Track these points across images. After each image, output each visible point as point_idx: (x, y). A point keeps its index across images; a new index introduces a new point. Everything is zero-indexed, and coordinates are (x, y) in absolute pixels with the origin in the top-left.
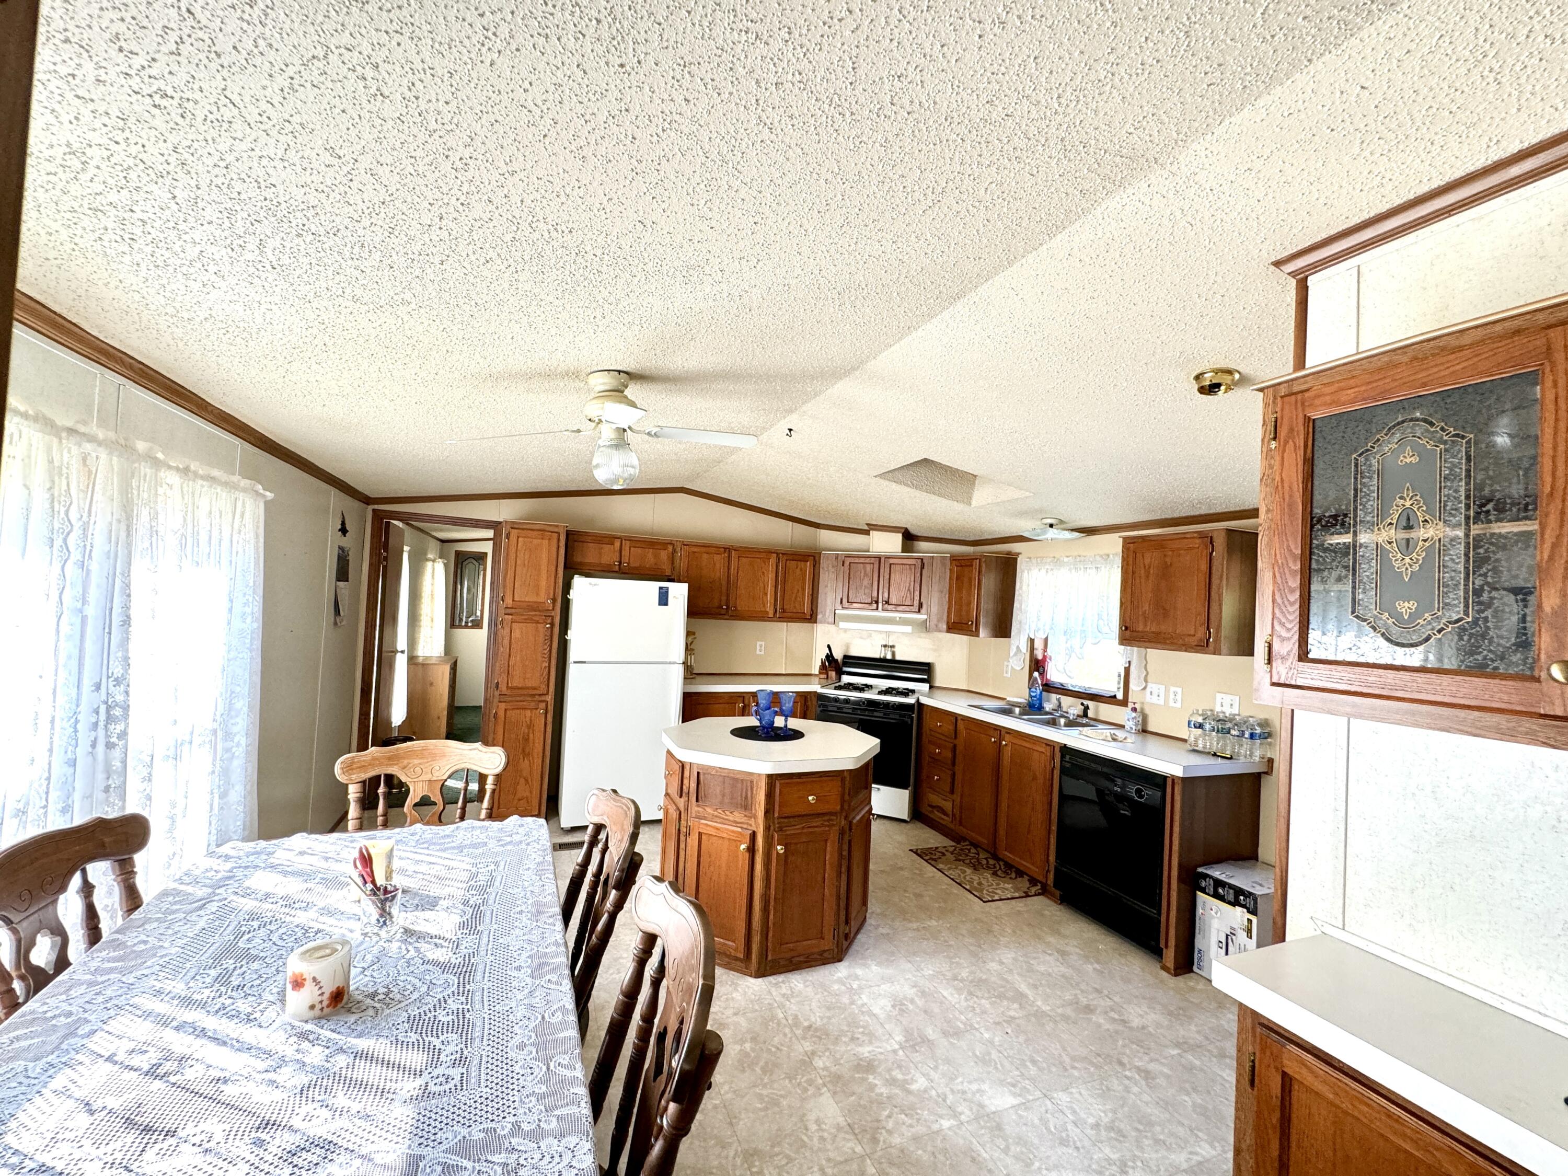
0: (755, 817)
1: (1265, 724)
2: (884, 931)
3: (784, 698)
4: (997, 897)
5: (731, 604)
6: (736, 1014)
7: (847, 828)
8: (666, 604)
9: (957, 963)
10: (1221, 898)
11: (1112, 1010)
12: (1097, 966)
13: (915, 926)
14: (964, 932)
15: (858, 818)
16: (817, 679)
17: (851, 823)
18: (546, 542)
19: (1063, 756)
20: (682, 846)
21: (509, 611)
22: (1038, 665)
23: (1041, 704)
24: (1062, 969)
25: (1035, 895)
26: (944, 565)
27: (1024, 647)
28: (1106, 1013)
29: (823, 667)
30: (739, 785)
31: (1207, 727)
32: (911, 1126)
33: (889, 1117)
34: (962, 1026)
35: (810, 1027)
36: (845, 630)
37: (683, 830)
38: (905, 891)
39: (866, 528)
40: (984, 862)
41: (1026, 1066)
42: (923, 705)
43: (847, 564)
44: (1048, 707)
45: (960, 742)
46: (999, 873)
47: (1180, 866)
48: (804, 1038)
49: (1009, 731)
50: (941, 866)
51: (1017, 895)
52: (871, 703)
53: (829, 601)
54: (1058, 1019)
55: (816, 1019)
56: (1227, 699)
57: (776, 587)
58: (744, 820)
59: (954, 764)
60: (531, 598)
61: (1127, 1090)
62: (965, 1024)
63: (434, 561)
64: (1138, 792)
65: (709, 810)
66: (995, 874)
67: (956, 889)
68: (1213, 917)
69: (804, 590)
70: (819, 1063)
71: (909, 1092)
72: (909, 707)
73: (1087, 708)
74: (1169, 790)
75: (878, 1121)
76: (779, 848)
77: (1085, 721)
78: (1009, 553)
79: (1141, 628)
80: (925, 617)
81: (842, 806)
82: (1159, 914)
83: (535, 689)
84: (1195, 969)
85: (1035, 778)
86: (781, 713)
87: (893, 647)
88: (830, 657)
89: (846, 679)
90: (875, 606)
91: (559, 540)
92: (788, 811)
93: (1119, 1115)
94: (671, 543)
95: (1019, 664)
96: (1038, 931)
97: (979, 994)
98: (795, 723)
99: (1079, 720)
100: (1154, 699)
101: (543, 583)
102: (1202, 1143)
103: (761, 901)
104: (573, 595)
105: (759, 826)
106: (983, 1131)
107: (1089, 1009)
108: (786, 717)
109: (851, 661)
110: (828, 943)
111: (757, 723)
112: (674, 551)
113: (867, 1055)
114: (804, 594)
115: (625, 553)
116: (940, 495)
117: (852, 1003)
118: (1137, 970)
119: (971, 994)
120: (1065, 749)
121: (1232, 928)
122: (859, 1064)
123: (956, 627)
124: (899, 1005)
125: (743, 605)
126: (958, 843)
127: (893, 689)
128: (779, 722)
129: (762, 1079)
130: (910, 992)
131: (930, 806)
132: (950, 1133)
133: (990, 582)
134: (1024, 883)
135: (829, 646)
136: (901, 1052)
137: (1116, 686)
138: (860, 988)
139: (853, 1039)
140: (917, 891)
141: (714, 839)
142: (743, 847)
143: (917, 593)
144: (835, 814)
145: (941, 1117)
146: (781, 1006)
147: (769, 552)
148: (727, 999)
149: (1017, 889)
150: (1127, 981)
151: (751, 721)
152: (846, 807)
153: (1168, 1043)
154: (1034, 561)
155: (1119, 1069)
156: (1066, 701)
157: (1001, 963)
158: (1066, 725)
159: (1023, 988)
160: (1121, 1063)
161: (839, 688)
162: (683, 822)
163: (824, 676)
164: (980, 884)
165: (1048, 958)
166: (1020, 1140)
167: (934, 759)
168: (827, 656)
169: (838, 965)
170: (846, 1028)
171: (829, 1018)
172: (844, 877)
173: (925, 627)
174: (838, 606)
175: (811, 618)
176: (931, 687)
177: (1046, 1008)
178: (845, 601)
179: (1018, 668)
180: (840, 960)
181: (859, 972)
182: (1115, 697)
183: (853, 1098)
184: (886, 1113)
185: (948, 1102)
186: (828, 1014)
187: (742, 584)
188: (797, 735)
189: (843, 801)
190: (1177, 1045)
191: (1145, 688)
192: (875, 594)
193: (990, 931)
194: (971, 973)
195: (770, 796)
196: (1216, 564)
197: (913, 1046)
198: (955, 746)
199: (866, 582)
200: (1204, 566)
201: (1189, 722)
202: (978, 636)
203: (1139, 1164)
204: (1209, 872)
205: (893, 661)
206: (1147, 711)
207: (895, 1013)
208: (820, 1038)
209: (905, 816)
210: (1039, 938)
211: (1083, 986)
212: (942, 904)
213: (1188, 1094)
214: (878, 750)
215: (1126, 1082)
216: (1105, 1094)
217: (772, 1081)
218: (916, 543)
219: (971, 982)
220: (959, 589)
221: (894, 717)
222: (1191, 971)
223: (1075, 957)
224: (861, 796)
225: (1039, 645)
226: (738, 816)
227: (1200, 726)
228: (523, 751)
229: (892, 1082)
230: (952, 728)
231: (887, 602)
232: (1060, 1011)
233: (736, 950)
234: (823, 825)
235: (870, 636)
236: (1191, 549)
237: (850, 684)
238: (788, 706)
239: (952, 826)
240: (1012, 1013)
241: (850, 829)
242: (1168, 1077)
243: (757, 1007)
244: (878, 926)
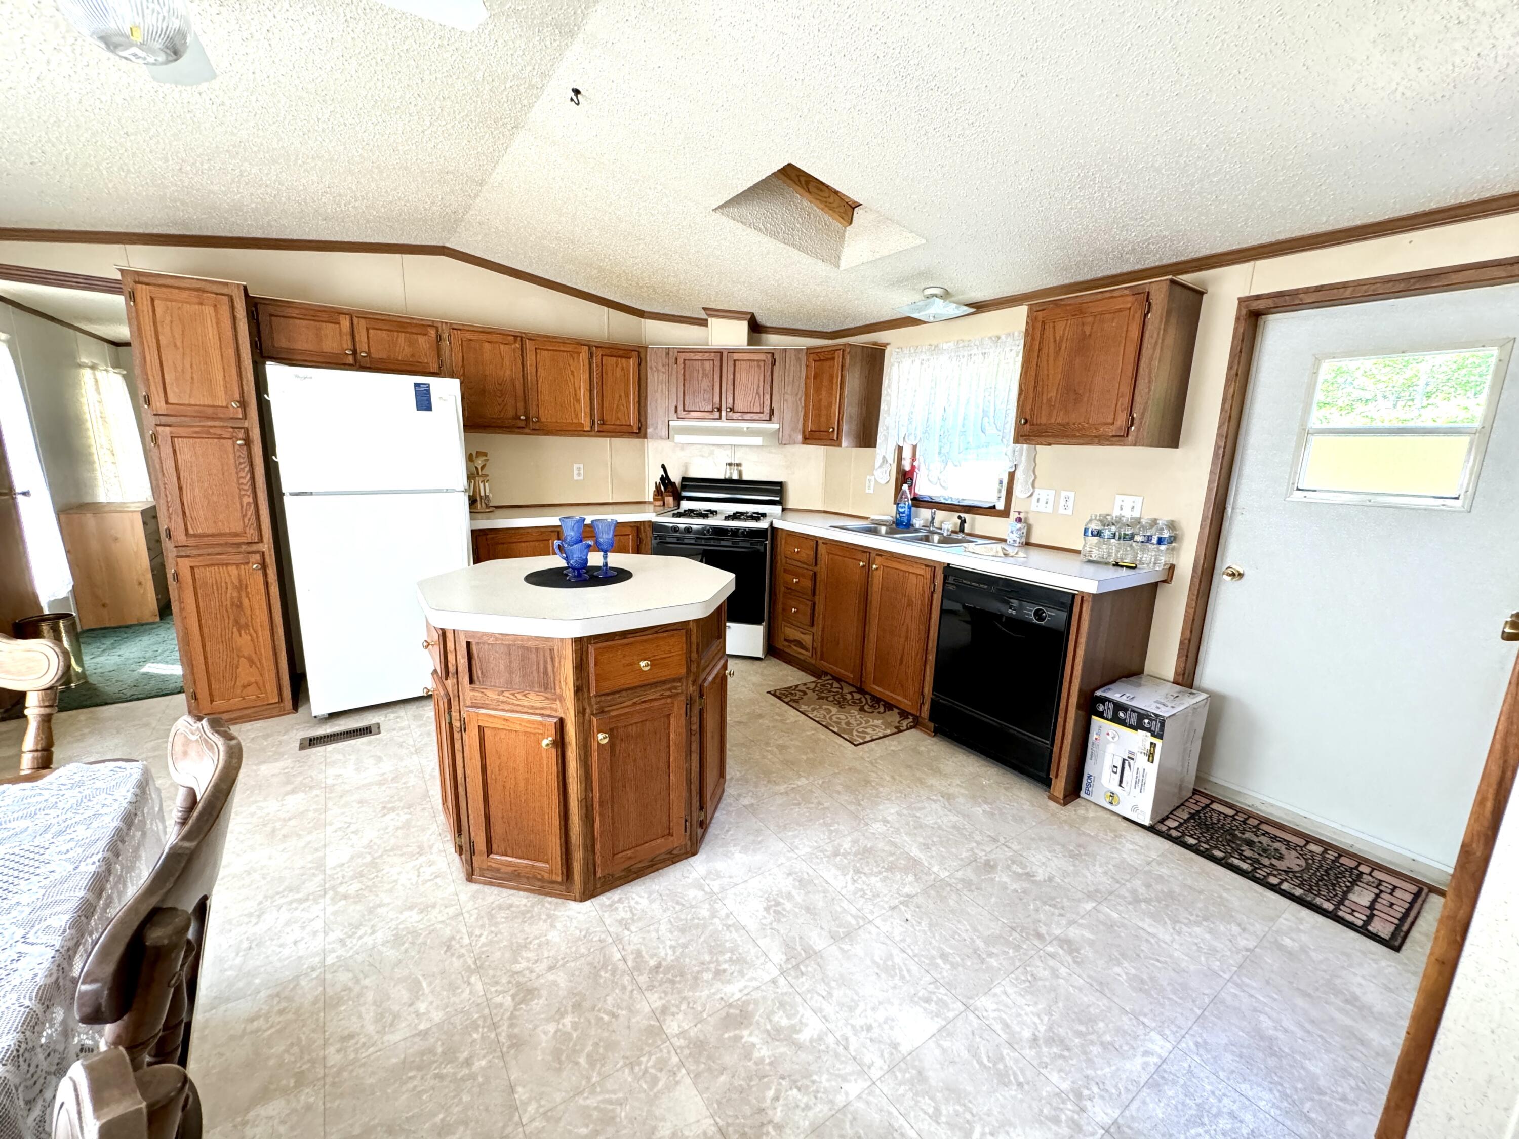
0: (561, 698)
1: (1172, 525)
2: (746, 801)
3: (600, 528)
4: (868, 738)
5: (532, 412)
6: (551, 969)
7: (696, 695)
8: (429, 408)
9: (837, 831)
10: (1122, 723)
11: (1014, 862)
12: (986, 807)
13: (782, 788)
14: (839, 788)
15: (710, 679)
16: (651, 507)
17: (701, 687)
18: (208, 310)
19: (946, 577)
20: (458, 745)
21: (164, 420)
22: (905, 477)
23: (909, 520)
24: (954, 818)
25: (908, 729)
26: (798, 360)
27: (891, 457)
28: (1008, 867)
29: (658, 492)
30: (533, 656)
31: (1107, 533)
32: (807, 1107)
33: (776, 1098)
34: (853, 922)
35: (658, 966)
36: (683, 446)
37: (457, 724)
38: (767, 744)
39: (703, 315)
40: (849, 697)
41: (937, 966)
42: (777, 529)
43: (680, 361)
44: (918, 523)
45: (822, 569)
46: (866, 707)
47: (1081, 692)
48: (651, 988)
49: (880, 553)
50: (803, 708)
51: (888, 732)
52: (719, 531)
53: (661, 412)
54: (960, 886)
55: (667, 954)
56: (1128, 501)
57: (591, 391)
58: (546, 703)
59: (814, 594)
60: (201, 398)
61: (1055, 973)
62: (855, 917)
63: (93, 367)
64: (1038, 614)
65: (492, 695)
66: (862, 710)
67: (823, 734)
68: (1109, 742)
69: (627, 396)
70: (672, 1026)
71: (799, 1046)
72: (761, 533)
73: (963, 522)
74: (1076, 610)
75: (761, 1110)
76: (601, 736)
77: (960, 536)
78: (875, 344)
79: (1043, 420)
80: (777, 426)
81: (689, 671)
82: (1052, 744)
83: (236, 535)
84: (1082, 794)
85: (910, 604)
86: (598, 547)
87: (739, 465)
88: (665, 479)
89: (685, 505)
90: (717, 415)
91: (233, 308)
92: (608, 686)
93: (1056, 1016)
94: (433, 325)
95: (886, 476)
96: (918, 774)
97: (866, 870)
98: (617, 560)
99: (954, 536)
100: (1042, 507)
101: (218, 375)
102: (1153, 1034)
103: (580, 808)
104: (274, 396)
105: (568, 710)
106: (901, 1090)
107: (989, 866)
108: (605, 552)
109: (690, 483)
110: (679, 839)
111: (563, 564)
112: (439, 338)
113: (738, 995)
114: (628, 402)
115: (361, 336)
116: (800, 248)
117: (713, 915)
118: (1027, 806)
119: (858, 871)
120: (949, 570)
121: (1130, 752)
122: (728, 1015)
123: (810, 438)
124: (774, 906)
125: (547, 415)
126: (819, 677)
127: (742, 514)
128: (595, 559)
129: (589, 1079)
130: (786, 884)
131: (786, 640)
132: (861, 1105)
133: (853, 382)
134: (893, 717)
135: (663, 467)
136: (782, 981)
137: (996, 495)
138: (723, 889)
139: (718, 973)
140: (780, 742)
141: (502, 734)
142: (545, 742)
143: (767, 397)
144: (679, 680)
145: (844, 1079)
146: (618, 940)
147: (579, 343)
148: (540, 945)
149: (887, 725)
150: (1020, 820)
151: (555, 561)
152: (694, 668)
153: (1080, 895)
154: (906, 351)
155: (1036, 942)
156: (940, 515)
157: (885, 821)
158: (940, 542)
159: (915, 852)
160: (1039, 936)
161: (680, 515)
162: (455, 714)
163: (660, 503)
164: (848, 724)
165: (934, 806)
166: (953, 1092)
167: (790, 589)
168: (662, 479)
169: (692, 860)
170: (707, 958)
171: (685, 946)
172: (695, 758)
173: (780, 440)
174: (673, 415)
175: (640, 431)
176: (783, 510)
177: (944, 874)
178: (680, 408)
179: (883, 482)
180: (694, 854)
181: (720, 865)
182: (994, 507)
183: (723, 1078)
184: (771, 1094)
185: (851, 1049)
186: (682, 940)
187: (544, 387)
188: (622, 575)
189: (689, 661)
190: (1090, 896)
191: (1031, 495)
192: (717, 399)
193: (867, 782)
194: (855, 842)
195: (580, 667)
196: (1150, 327)
197: (796, 967)
198: (815, 574)
199: (705, 384)
200: (1135, 333)
201: (1086, 531)
202: (840, 445)
203: (1095, 1089)
204: (1108, 695)
205: (740, 482)
206: (1031, 521)
207: (770, 918)
208: (672, 982)
209: (760, 654)
210: (921, 781)
211: (978, 838)
212: (811, 756)
213: (1119, 964)
214: (732, 588)
215: (1051, 962)
216: (1032, 986)
217: (604, 1077)
218: (764, 336)
219: (855, 855)
220: (818, 390)
221: (744, 545)
222: (1079, 796)
223: (961, 800)
224: (714, 648)
225: (907, 454)
226: (535, 699)
227: (1099, 534)
228: (237, 622)
229: (775, 1035)
230: (812, 553)
231: (732, 410)
232: (959, 875)
233: (551, 872)
234: (663, 697)
235: (712, 453)
236: (1120, 310)
237: (691, 511)
238: (605, 537)
239: (813, 662)
240: (907, 890)
241: (701, 696)
242: (1091, 943)
243: (583, 950)
244: (740, 795)
